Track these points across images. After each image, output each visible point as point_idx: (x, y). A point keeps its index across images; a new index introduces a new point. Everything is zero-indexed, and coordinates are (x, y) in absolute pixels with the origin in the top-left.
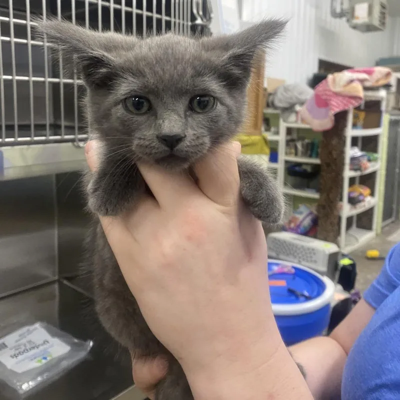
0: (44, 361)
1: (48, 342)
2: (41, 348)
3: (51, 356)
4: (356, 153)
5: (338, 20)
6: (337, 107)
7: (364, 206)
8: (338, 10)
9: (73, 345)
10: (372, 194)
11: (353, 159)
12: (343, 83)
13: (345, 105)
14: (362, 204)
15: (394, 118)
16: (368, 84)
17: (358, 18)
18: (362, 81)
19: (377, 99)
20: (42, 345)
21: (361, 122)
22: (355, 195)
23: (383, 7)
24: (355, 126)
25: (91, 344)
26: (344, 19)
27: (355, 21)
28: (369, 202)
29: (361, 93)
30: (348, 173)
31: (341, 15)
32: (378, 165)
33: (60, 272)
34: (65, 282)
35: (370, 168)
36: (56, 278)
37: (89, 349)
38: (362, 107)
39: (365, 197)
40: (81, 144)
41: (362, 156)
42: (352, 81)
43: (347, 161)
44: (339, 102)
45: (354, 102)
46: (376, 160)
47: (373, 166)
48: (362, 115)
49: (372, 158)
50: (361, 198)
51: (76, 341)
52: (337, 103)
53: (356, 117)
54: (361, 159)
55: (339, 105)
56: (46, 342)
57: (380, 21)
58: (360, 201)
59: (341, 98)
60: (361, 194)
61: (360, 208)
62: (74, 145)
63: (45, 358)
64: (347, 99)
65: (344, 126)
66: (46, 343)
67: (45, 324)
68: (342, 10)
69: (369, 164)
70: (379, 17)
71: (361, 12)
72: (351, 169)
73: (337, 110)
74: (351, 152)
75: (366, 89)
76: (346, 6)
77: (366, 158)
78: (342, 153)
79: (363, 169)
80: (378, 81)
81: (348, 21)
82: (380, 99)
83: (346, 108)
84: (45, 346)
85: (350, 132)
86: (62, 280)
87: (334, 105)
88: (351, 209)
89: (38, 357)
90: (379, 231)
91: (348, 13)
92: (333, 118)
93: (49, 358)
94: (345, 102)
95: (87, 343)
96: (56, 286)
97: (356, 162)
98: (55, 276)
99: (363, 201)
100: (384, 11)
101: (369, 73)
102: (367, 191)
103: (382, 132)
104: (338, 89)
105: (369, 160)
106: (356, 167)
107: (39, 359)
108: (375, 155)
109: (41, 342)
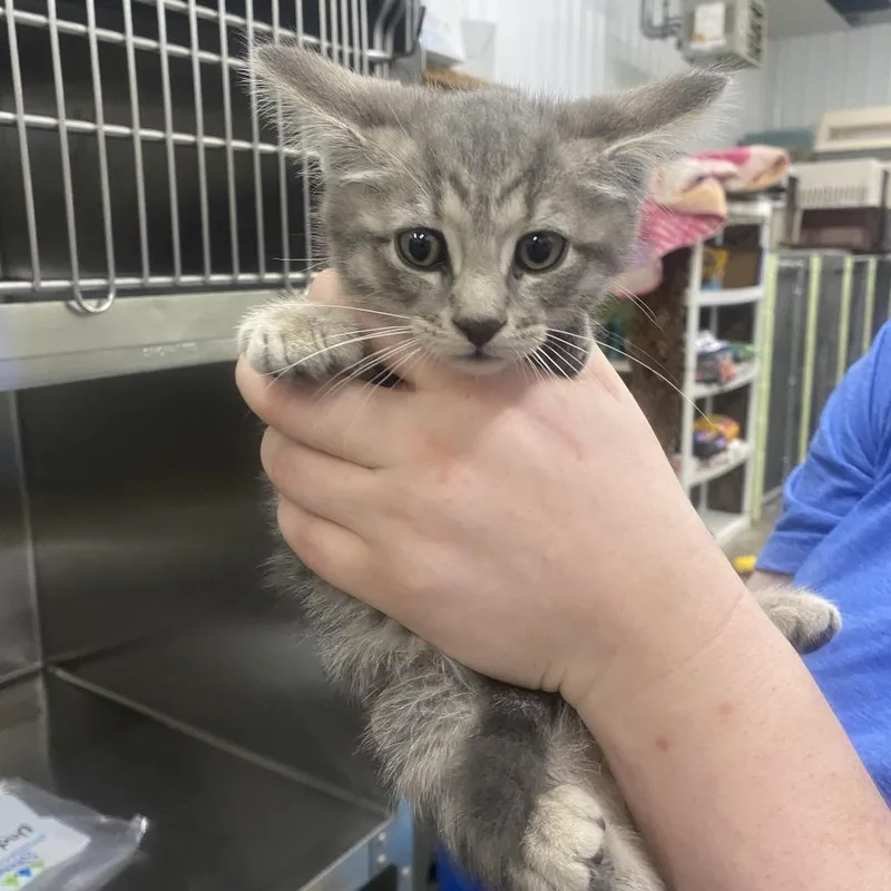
0: (23, 880)
1: (30, 830)
2: (13, 846)
3: (40, 864)
4: (709, 344)
5: (657, 43)
6: (668, 241)
7: (727, 461)
8: (658, 20)
9: (94, 830)
10: (742, 435)
11: (703, 357)
12: (680, 183)
13: (687, 234)
14: (722, 456)
15: (786, 264)
16: (735, 186)
17: (701, 38)
18: (722, 178)
19: (752, 222)
20: (15, 837)
21: (718, 274)
22: (707, 437)
23: (757, 12)
24: (706, 282)
25: (144, 824)
26: (672, 41)
27: (696, 46)
28: (736, 452)
29: (722, 208)
30: (692, 390)
31: (664, 32)
32: (755, 371)
33: (48, 650)
34: (61, 673)
35: (738, 376)
36: (38, 664)
37: (138, 838)
38: (719, 241)
39: (728, 441)
40: (90, 305)
41: (722, 350)
42: (700, 179)
43: (691, 362)
44: (672, 228)
45: (704, 226)
46: (749, 358)
47: (744, 372)
48: (722, 258)
49: (741, 354)
50: (720, 443)
51: (103, 819)
52: (670, 232)
53: (708, 263)
54: (719, 357)
55: (674, 236)
56: (24, 829)
57: (751, 46)
58: (718, 451)
59: (676, 220)
60: (720, 436)
61: (718, 467)
62: (70, 308)
63: (25, 872)
64: (690, 220)
65: (685, 283)
66: (24, 831)
67: (18, 784)
68: (667, 19)
69: (736, 369)
70: (748, 35)
71: (710, 23)
72: (700, 381)
73: (669, 246)
74: (700, 342)
75: (732, 197)
76: (675, 10)
77: (729, 355)
78: (679, 344)
79: (723, 379)
80: (756, 179)
81: (679, 45)
82: (758, 222)
83: (689, 241)
84: (22, 841)
85: (698, 297)
86: (51, 669)
87: (660, 236)
88: (698, 470)
89: (8, 870)
90: (757, 513)
91: (678, 25)
92: (659, 265)
93: (35, 872)
94: (686, 228)
95: (134, 824)
96: (39, 685)
97: (708, 364)
98: (35, 660)
99: (724, 449)
100: (758, 22)
101: (739, 160)
102: (733, 428)
103: (763, 295)
104: (668, 198)
105: (737, 360)
106: (709, 376)
107: (11, 873)
108: (749, 348)
109: (14, 831)
